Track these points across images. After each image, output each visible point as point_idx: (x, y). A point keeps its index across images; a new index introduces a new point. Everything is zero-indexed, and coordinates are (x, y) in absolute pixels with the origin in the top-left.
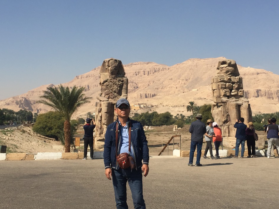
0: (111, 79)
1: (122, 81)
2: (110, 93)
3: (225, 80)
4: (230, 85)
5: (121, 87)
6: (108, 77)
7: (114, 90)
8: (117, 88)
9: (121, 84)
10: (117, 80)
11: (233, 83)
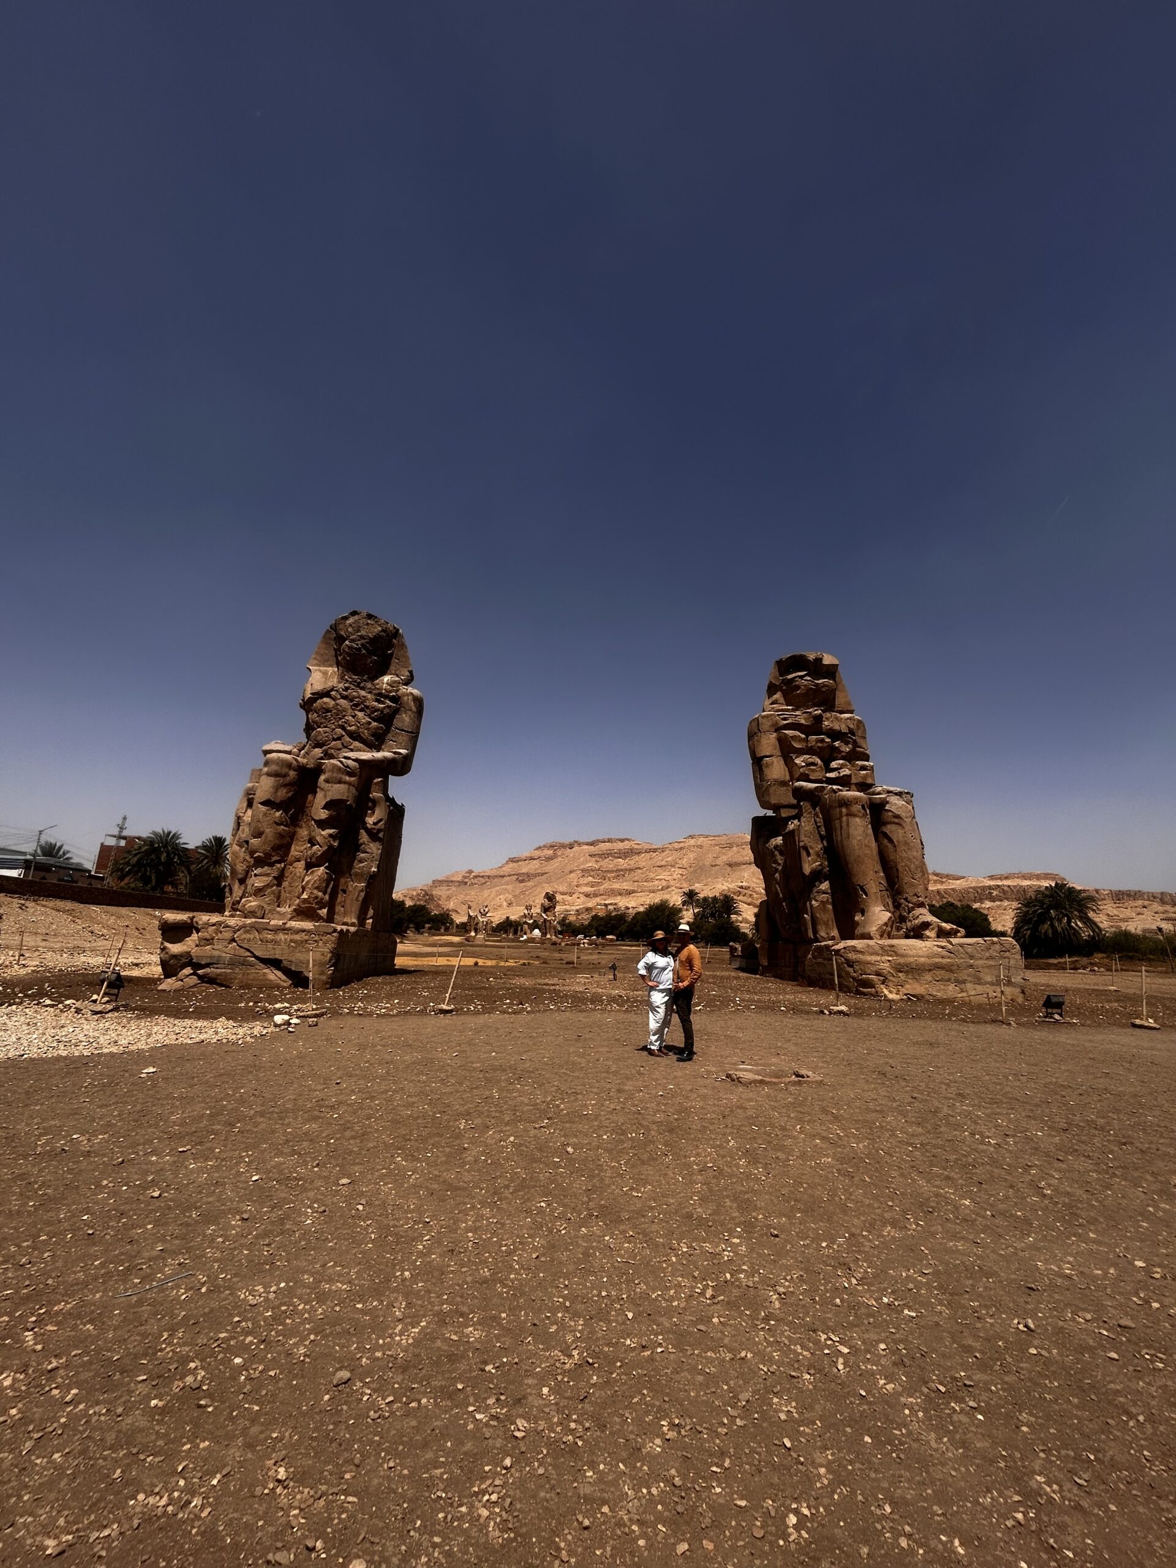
0: (347, 689)
1: (394, 699)
2: (334, 740)
3: (803, 722)
4: (822, 741)
5: (387, 719)
6: (334, 681)
7: (353, 728)
8: (370, 723)
9: (386, 711)
10: (370, 692)
11: (835, 735)
